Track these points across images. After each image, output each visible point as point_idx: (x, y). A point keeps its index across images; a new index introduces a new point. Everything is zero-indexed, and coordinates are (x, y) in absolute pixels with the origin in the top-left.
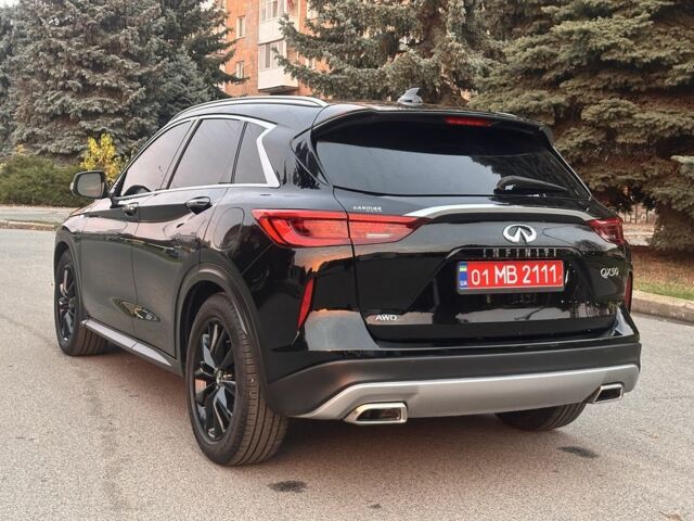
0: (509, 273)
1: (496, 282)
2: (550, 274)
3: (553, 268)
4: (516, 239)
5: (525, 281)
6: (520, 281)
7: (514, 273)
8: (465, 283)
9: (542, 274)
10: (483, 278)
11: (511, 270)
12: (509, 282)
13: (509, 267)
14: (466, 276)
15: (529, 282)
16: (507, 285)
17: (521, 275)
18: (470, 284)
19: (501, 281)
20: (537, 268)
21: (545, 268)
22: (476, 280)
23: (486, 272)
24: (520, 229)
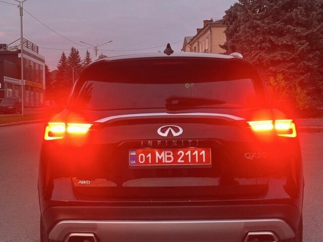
0: (166, 156)
1: (157, 161)
2: (200, 157)
3: (203, 152)
4: (165, 134)
5: (179, 161)
6: (175, 161)
7: (171, 156)
8: (134, 162)
9: (193, 157)
10: (147, 159)
11: (168, 154)
12: (167, 161)
13: (166, 152)
15: (183, 161)
16: (165, 163)
17: (176, 157)
18: (137, 162)
19: (160, 161)
20: (189, 153)
21: (196, 152)
22: (142, 160)
23: (150, 155)
24: (170, 128)
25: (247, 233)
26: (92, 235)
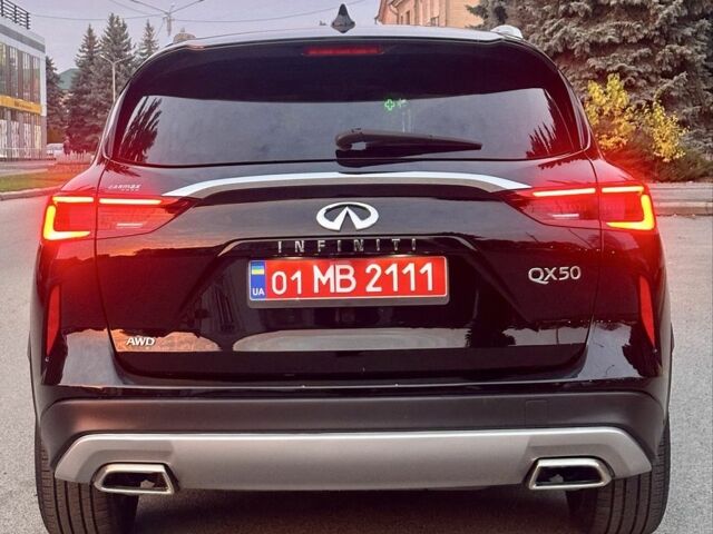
0: (339, 277)
1: (316, 290)
2: (421, 279)
3: (428, 268)
4: (336, 225)
5: (370, 288)
6: (361, 288)
7: (350, 277)
8: (261, 292)
9: (404, 279)
10: (292, 285)
11: (344, 272)
12: (339, 290)
13: (338, 267)
14: (263, 282)
15: (379, 289)
16: (335, 294)
17: (363, 279)
18: (269, 293)
19: (325, 288)
20: (393, 268)
21: (411, 268)
22: (279, 286)
23: (298, 275)
24: (347, 209)
25: (536, 463)
26: (160, 469)
